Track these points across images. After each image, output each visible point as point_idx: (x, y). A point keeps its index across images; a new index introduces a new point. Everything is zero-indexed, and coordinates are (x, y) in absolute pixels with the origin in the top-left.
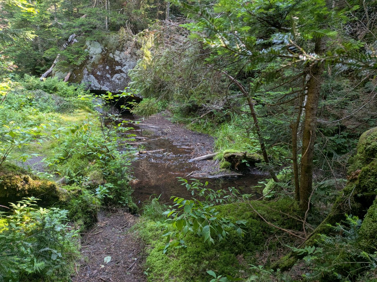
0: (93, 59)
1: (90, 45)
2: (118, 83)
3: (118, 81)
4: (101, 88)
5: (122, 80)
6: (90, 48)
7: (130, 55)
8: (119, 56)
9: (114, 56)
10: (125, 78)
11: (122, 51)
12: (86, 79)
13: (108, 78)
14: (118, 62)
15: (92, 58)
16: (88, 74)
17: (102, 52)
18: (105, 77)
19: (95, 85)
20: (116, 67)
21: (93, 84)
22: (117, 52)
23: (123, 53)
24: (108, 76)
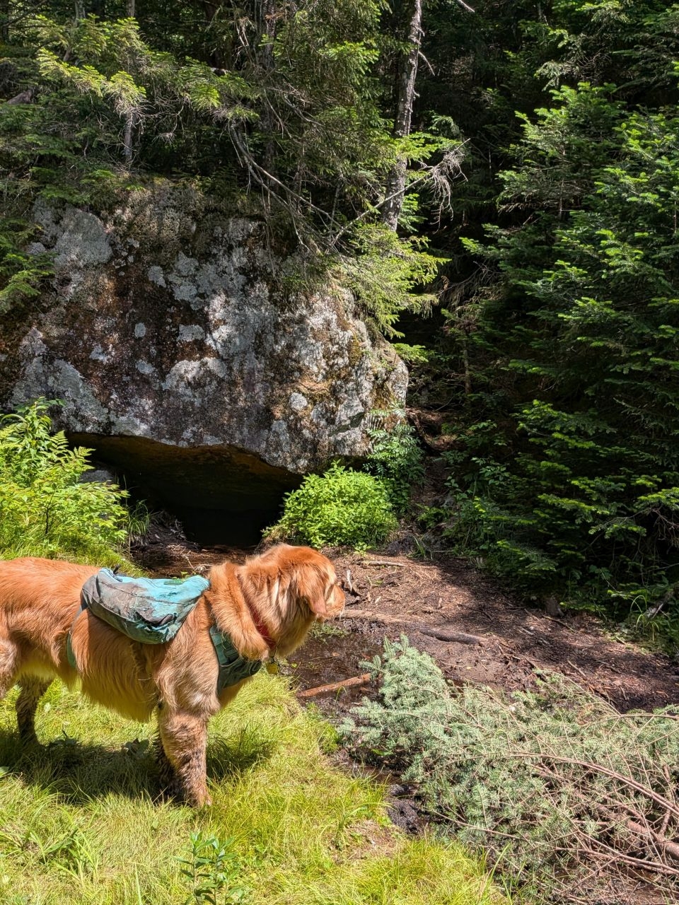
0: (71, 289)
1: (57, 223)
2: (192, 403)
3: (189, 392)
4: (111, 424)
5: (210, 389)
6: (55, 238)
7: (242, 279)
8: (194, 281)
9: (171, 278)
10: (223, 380)
11: (207, 261)
12: (38, 379)
13: (145, 380)
14: (187, 305)
15: (66, 281)
16: (48, 359)
17: (111, 259)
18: (132, 371)
19: (79, 409)
20: (182, 327)
21: (72, 406)
22: (185, 263)
23: (210, 269)
24: (147, 369)
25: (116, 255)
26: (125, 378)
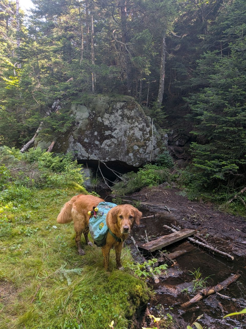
0: (79, 125)
1: (76, 109)
2: (108, 150)
3: (108, 148)
4: (89, 157)
5: (113, 146)
6: (76, 113)
7: (120, 118)
8: (109, 120)
9: (103, 119)
10: (116, 144)
11: (112, 114)
12: (72, 147)
13: (97, 145)
14: (107, 126)
15: (78, 123)
16: (74, 142)
17: (89, 116)
18: (93, 144)
19: (82, 154)
20: (106, 131)
21: (80, 153)
22: (106, 115)
23: (113, 116)
24: (97, 143)
25: (90, 115)
26: (92, 146)
